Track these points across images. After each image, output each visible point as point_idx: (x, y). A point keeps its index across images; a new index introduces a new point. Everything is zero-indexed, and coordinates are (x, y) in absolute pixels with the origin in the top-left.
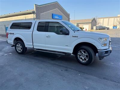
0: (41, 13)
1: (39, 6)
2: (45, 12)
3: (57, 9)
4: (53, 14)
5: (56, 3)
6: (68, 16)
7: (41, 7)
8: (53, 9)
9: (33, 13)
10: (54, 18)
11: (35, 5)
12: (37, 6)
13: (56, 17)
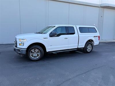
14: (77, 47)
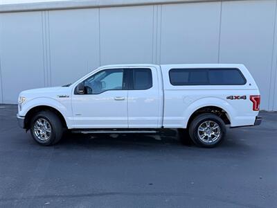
14: (159, 126)
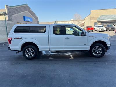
0: (13, 15)
1: (10, 7)
2: (17, 14)
3: (27, 11)
4: (24, 17)
5: (26, 5)
6: (37, 18)
7: (12, 9)
8: (24, 11)
9: (5, 14)
10: (25, 20)
11: (7, 5)
12: (9, 7)
13: (28, 20)
